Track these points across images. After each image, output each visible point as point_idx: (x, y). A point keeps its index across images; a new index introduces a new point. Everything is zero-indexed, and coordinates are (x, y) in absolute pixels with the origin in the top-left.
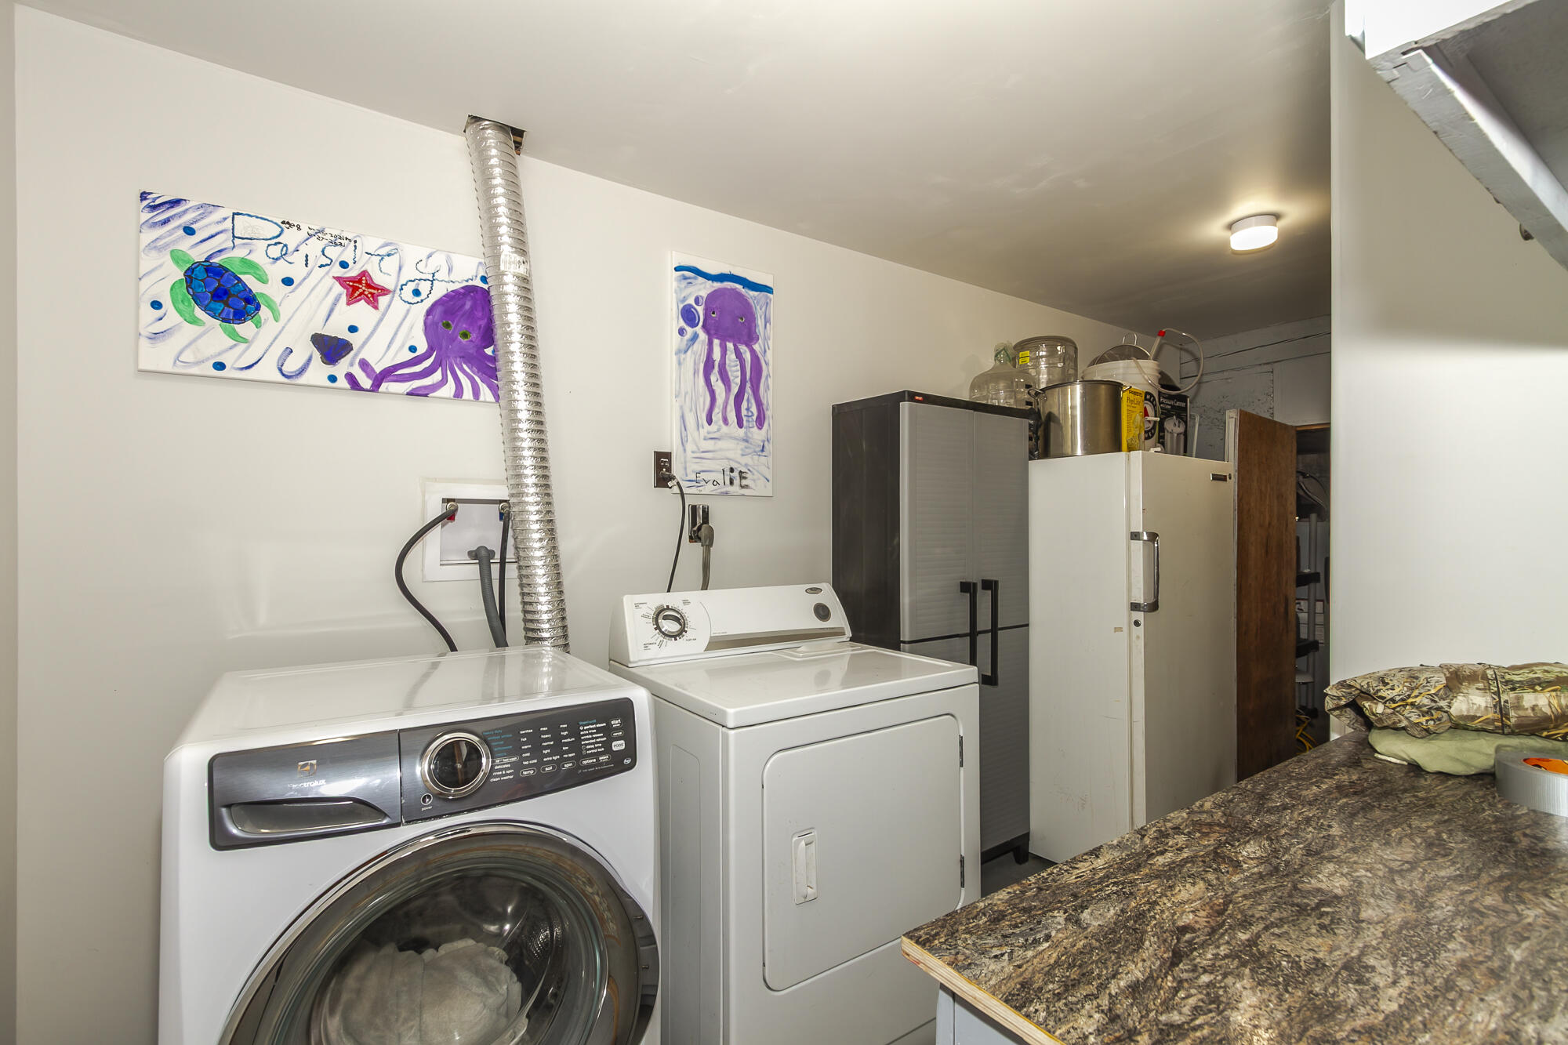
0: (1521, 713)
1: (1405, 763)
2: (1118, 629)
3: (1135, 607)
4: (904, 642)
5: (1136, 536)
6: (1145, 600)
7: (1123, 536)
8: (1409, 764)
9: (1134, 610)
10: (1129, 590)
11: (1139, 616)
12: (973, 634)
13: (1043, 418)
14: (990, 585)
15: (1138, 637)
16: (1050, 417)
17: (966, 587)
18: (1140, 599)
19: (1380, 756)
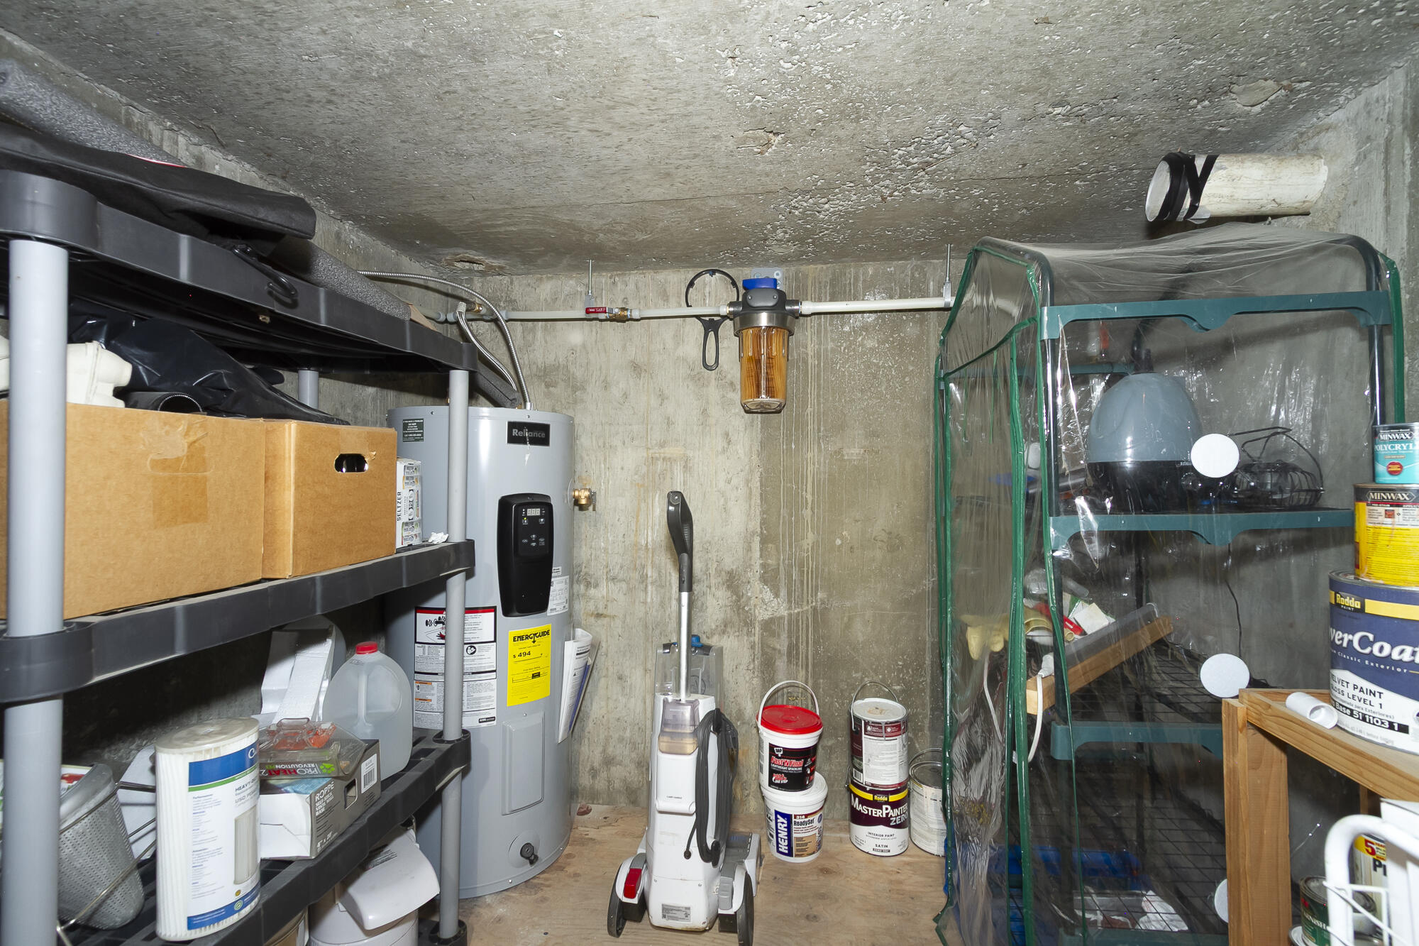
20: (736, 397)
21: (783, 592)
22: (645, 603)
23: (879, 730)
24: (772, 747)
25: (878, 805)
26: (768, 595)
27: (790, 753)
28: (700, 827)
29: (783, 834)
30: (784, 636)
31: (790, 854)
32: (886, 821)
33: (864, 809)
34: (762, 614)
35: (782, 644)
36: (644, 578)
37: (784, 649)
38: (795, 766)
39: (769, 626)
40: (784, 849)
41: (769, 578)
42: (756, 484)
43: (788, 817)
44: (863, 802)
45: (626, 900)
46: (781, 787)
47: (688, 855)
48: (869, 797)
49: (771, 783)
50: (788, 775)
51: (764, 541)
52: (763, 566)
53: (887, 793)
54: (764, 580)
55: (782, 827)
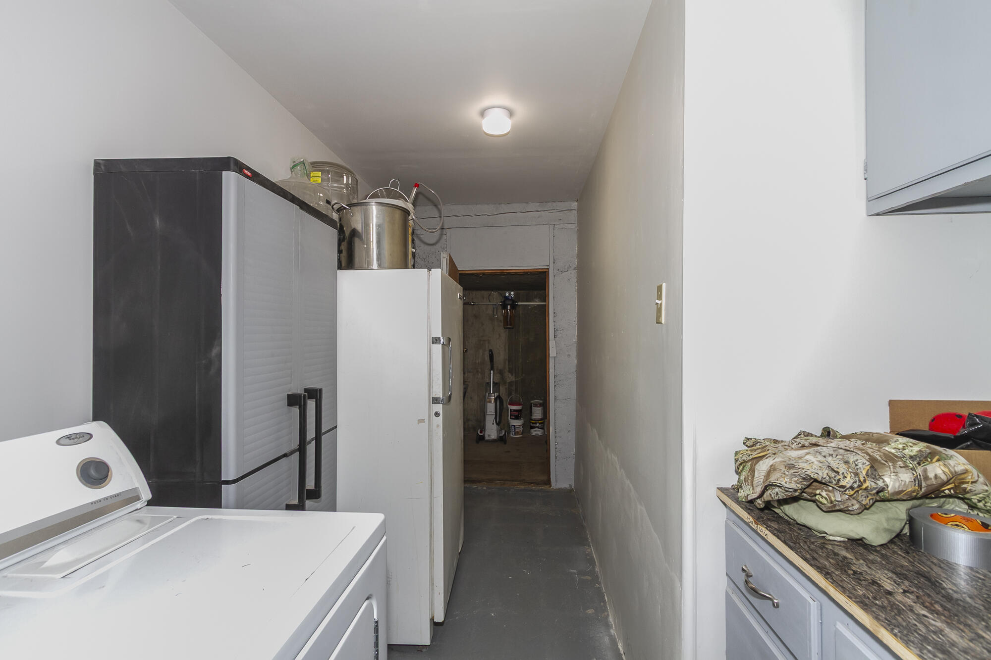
0: (929, 483)
1: (846, 540)
2: (421, 421)
3: (435, 400)
4: (227, 482)
5: (436, 340)
6: (444, 394)
7: (425, 341)
8: (848, 539)
9: (435, 403)
10: (430, 386)
11: (439, 408)
12: (302, 449)
13: (347, 233)
14: (315, 394)
15: (438, 426)
16: (354, 233)
17: (294, 400)
18: (439, 393)
19: (831, 538)
20: (502, 324)
21: (514, 375)
22: (478, 378)
23: (536, 405)
24: (511, 409)
25: (536, 423)
26: (510, 376)
27: (515, 411)
28: (496, 418)
29: (513, 430)
30: (514, 386)
31: (515, 435)
32: (538, 427)
33: (533, 425)
34: (508, 380)
35: (514, 388)
36: (477, 372)
37: (514, 389)
38: (516, 413)
39: (511, 383)
40: (513, 434)
41: (510, 371)
42: (507, 347)
43: (514, 426)
44: (533, 423)
45: (480, 434)
46: (513, 419)
47: (493, 424)
48: (534, 422)
49: (511, 418)
50: (515, 416)
51: (509, 362)
52: (509, 368)
53: (538, 421)
54: (509, 372)
55: (513, 428)
